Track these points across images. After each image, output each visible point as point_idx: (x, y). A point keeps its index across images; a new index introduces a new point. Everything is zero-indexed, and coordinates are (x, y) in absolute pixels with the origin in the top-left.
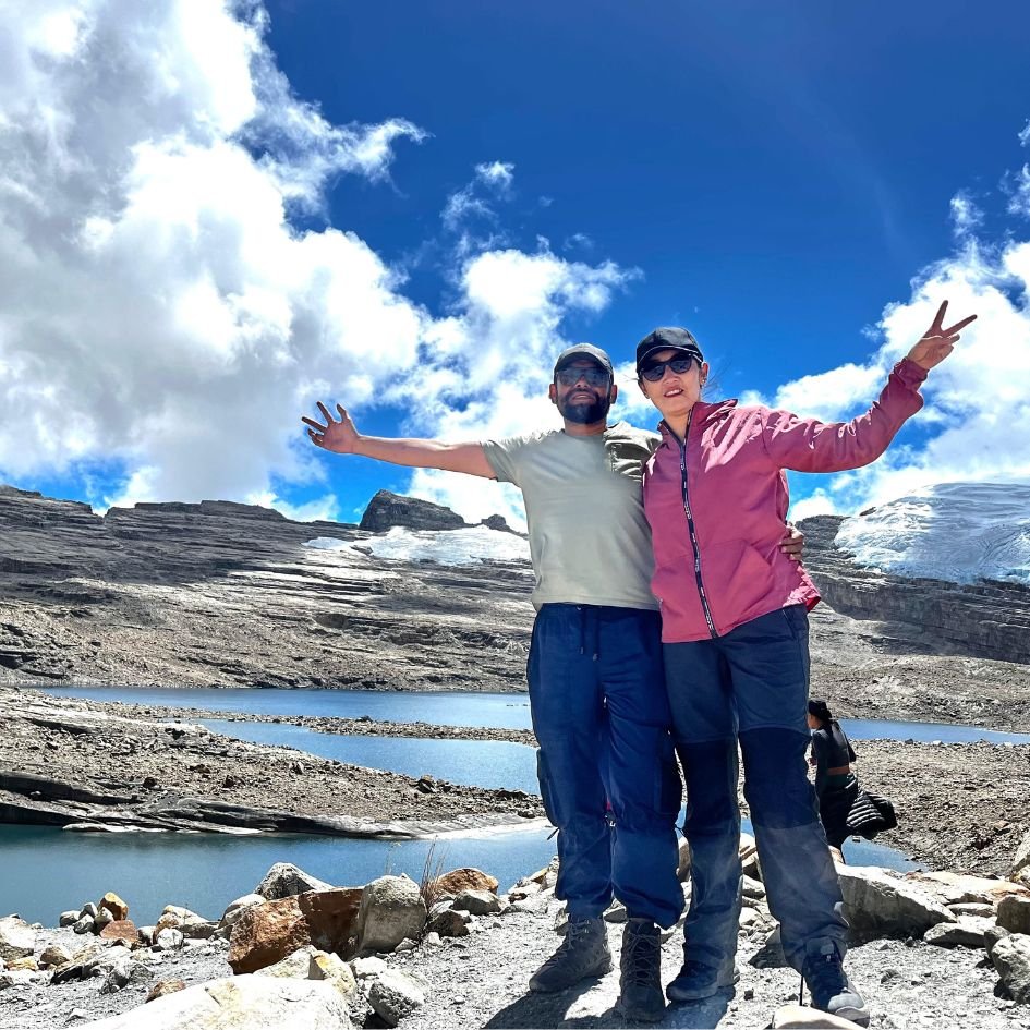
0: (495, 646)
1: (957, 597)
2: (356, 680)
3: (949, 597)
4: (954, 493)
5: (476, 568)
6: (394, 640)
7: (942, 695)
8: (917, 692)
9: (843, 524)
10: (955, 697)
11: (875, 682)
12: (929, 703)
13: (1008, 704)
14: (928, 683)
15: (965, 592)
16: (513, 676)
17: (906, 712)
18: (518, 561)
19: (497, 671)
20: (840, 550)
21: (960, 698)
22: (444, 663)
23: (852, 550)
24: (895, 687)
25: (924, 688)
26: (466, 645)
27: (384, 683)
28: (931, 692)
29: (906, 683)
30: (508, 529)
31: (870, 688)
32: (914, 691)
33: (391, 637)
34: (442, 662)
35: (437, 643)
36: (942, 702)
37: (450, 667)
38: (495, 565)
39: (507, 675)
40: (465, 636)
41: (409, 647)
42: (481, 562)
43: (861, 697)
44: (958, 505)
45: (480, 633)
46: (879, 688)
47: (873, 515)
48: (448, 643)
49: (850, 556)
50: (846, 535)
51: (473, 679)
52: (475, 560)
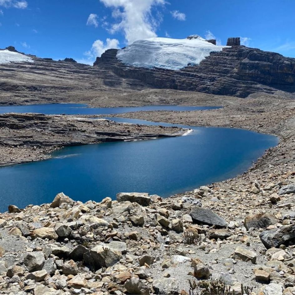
0: (38, 90)
1: (149, 72)
2: (6, 103)
3: (147, 72)
4: (146, 43)
5: (9, 64)
6: (4, 90)
7: (164, 98)
8: (159, 98)
9: (118, 51)
10: (167, 99)
11: (149, 96)
12: (162, 100)
13: (179, 100)
14: (161, 96)
15: (151, 71)
16: (49, 99)
17: (157, 103)
18: (23, 62)
19: (43, 98)
20: (118, 59)
21: (169, 99)
22: (26, 96)
23: (122, 59)
24: (154, 97)
25: (160, 97)
26: (29, 90)
27: (16, 103)
28: (162, 98)
29: (156, 96)
30: (16, 51)
31: (148, 98)
32: (158, 98)
33: (3, 89)
34: (25, 96)
35: (20, 90)
36: (165, 100)
37: (28, 97)
38: (15, 63)
39: (47, 99)
40: (28, 88)
41: (10, 92)
42: (10, 62)
43: (146, 100)
44: (147, 47)
45: (32, 86)
46: (150, 97)
47: (125, 49)
48: (24, 90)
49: (121, 61)
50: (119, 54)
51: (37, 101)
52: (8, 62)
